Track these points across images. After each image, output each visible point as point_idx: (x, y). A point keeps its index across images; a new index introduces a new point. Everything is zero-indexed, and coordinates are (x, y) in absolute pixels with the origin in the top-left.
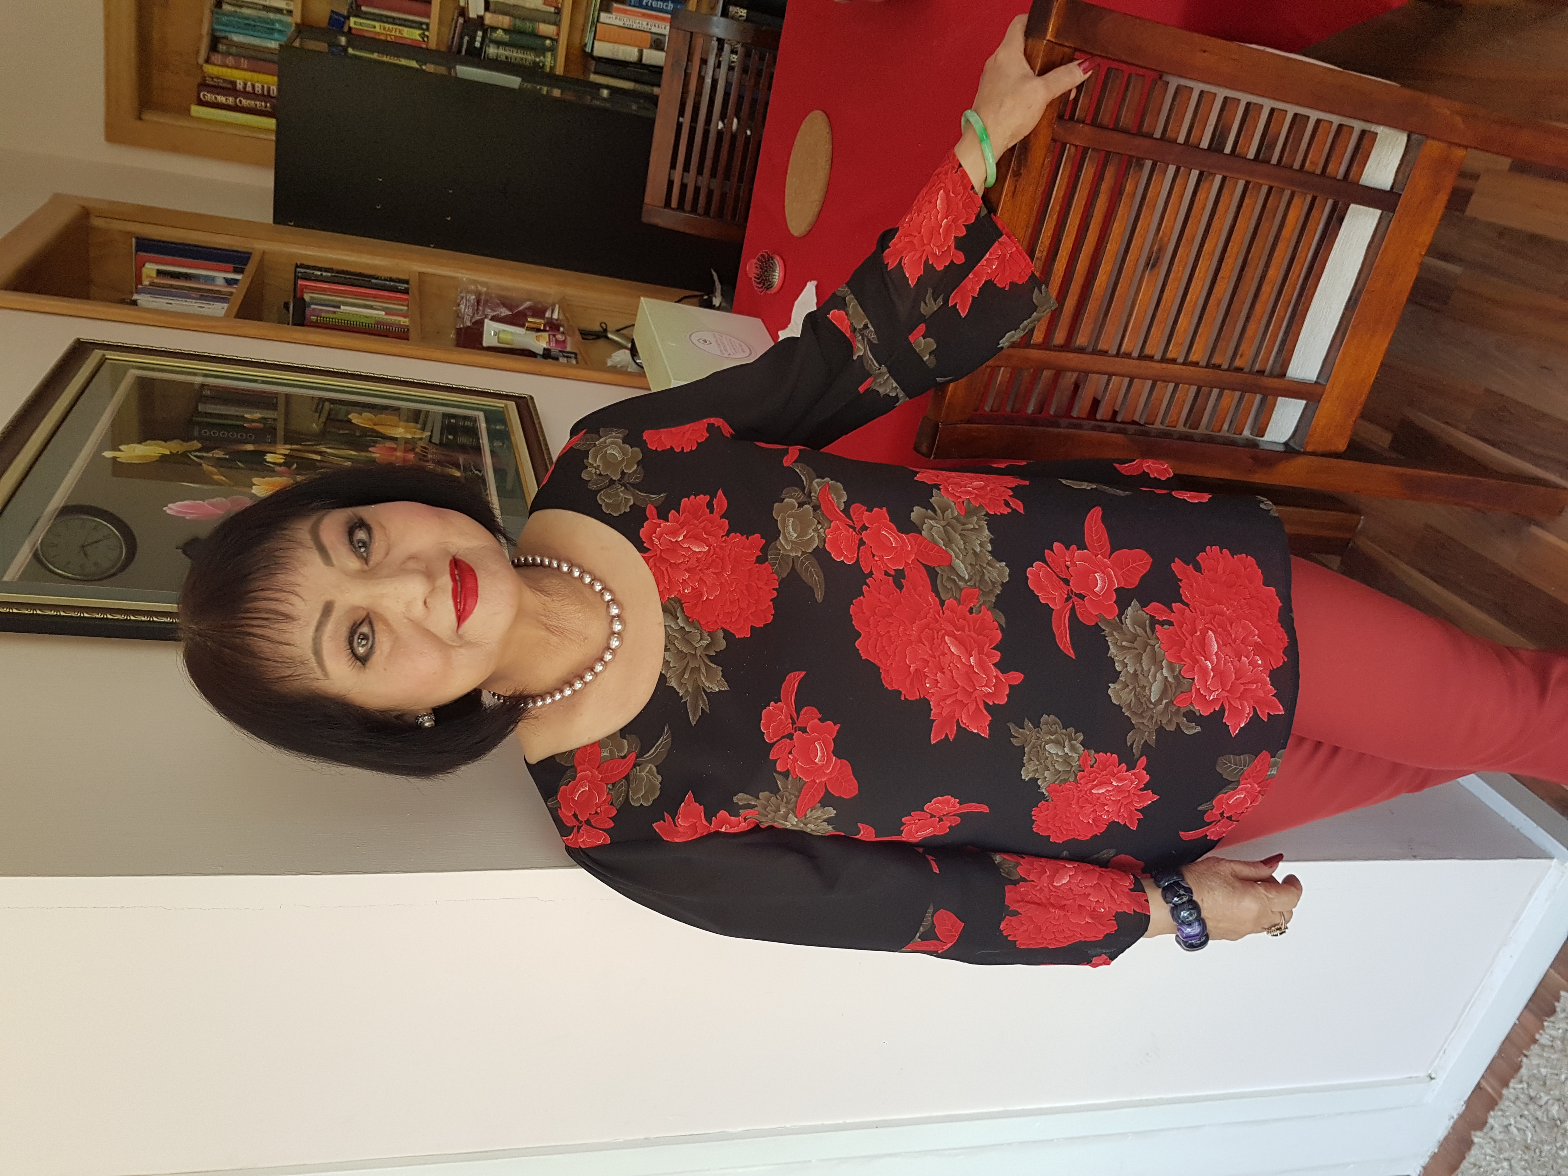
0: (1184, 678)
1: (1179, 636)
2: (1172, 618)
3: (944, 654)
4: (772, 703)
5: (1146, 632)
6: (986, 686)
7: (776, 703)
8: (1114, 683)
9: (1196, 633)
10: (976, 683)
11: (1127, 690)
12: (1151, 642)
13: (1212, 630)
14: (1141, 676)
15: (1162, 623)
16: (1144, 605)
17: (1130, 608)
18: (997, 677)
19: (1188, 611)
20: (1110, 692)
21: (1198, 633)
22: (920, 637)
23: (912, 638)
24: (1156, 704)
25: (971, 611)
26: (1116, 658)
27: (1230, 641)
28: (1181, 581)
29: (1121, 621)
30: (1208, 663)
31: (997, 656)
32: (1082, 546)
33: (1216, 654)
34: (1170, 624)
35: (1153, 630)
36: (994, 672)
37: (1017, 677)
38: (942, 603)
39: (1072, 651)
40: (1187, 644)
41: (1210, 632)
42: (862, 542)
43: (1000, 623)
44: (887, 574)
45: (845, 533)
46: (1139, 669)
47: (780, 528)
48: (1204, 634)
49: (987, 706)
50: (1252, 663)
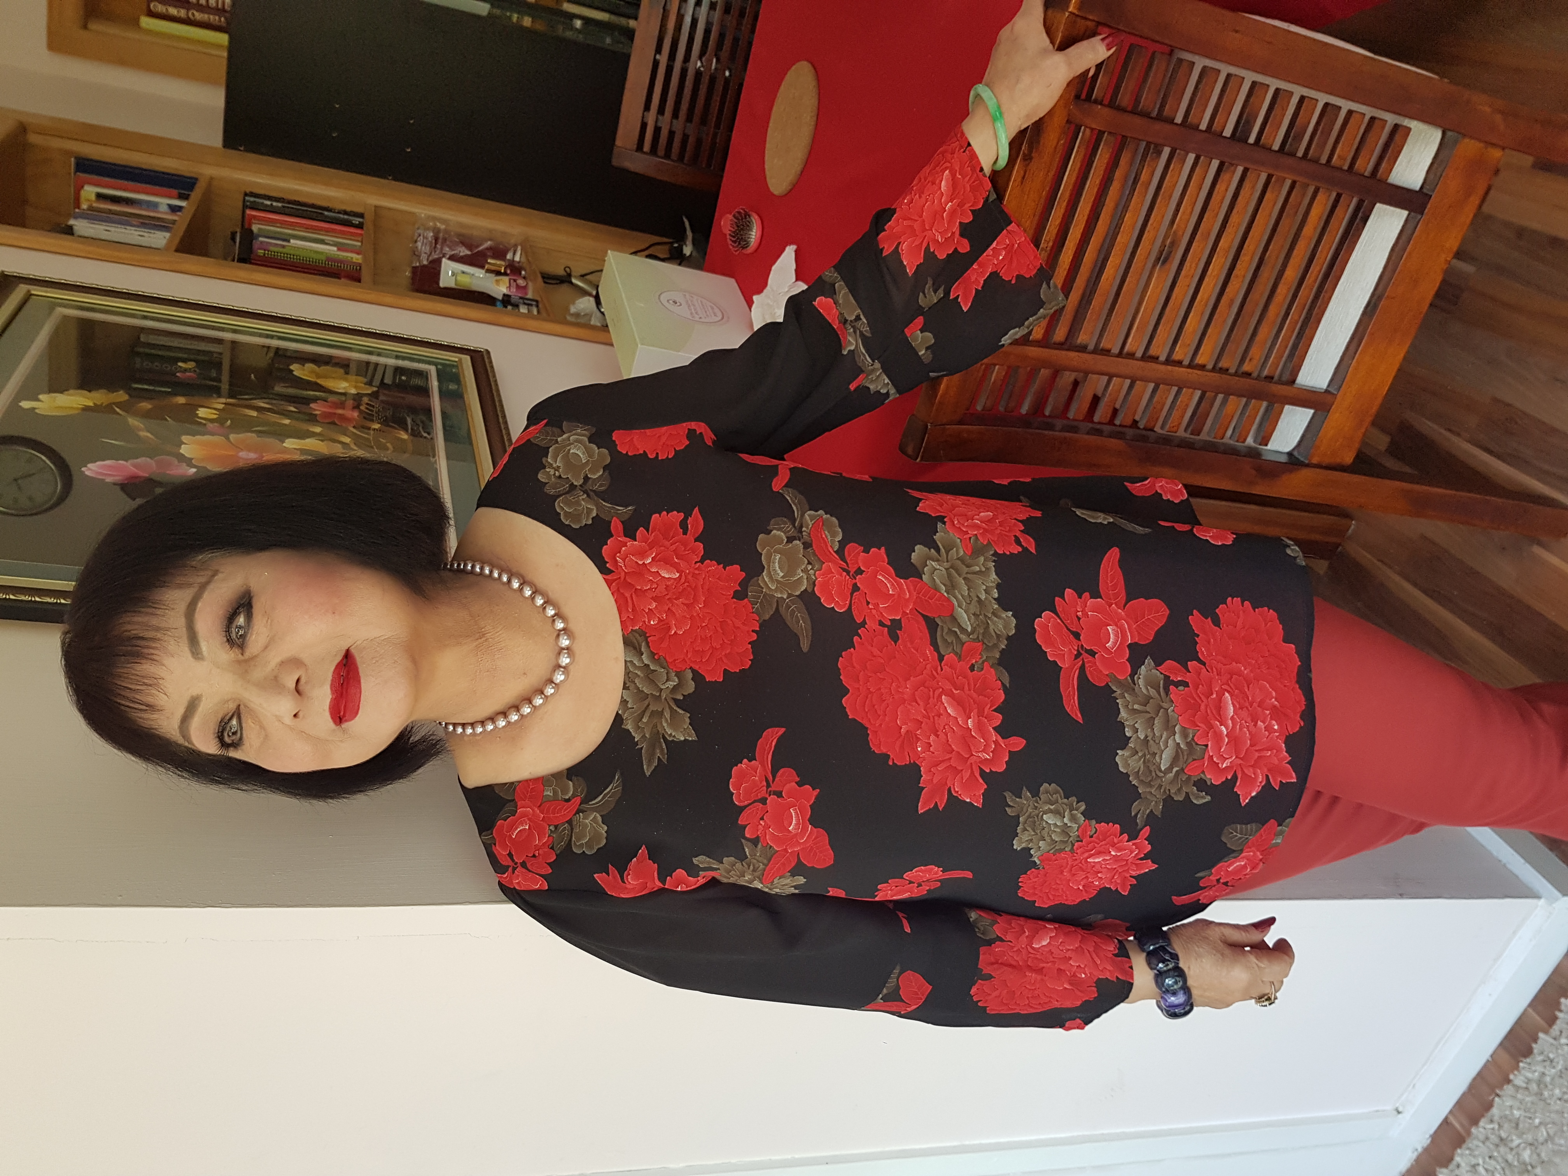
0: (1197, 744)
1: (1195, 700)
2: (1188, 678)
3: (939, 715)
4: (745, 760)
5: (1160, 694)
6: (984, 751)
7: (750, 761)
8: (1122, 749)
9: (1212, 694)
10: (972, 748)
11: (1136, 757)
12: (1165, 705)
13: (1228, 692)
14: (1151, 742)
15: (1177, 684)
16: (1158, 664)
17: (1143, 667)
18: (996, 742)
19: (1204, 670)
20: (1117, 759)
21: (1214, 696)
22: (914, 694)
23: (906, 697)
24: (1166, 772)
25: (972, 668)
26: (1126, 723)
27: (1247, 704)
28: (1198, 636)
29: (1133, 681)
30: (1223, 728)
31: (998, 719)
32: (1096, 595)
33: (1232, 718)
34: (1186, 684)
35: (1167, 693)
36: (994, 736)
37: (1018, 743)
38: (941, 658)
39: (1079, 715)
40: (1203, 707)
41: (1227, 694)
42: (856, 588)
43: (1002, 683)
44: (881, 624)
45: (837, 576)
46: (1150, 735)
47: (764, 563)
48: (1220, 696)
49: (982, 773)
50: (1269, 728)
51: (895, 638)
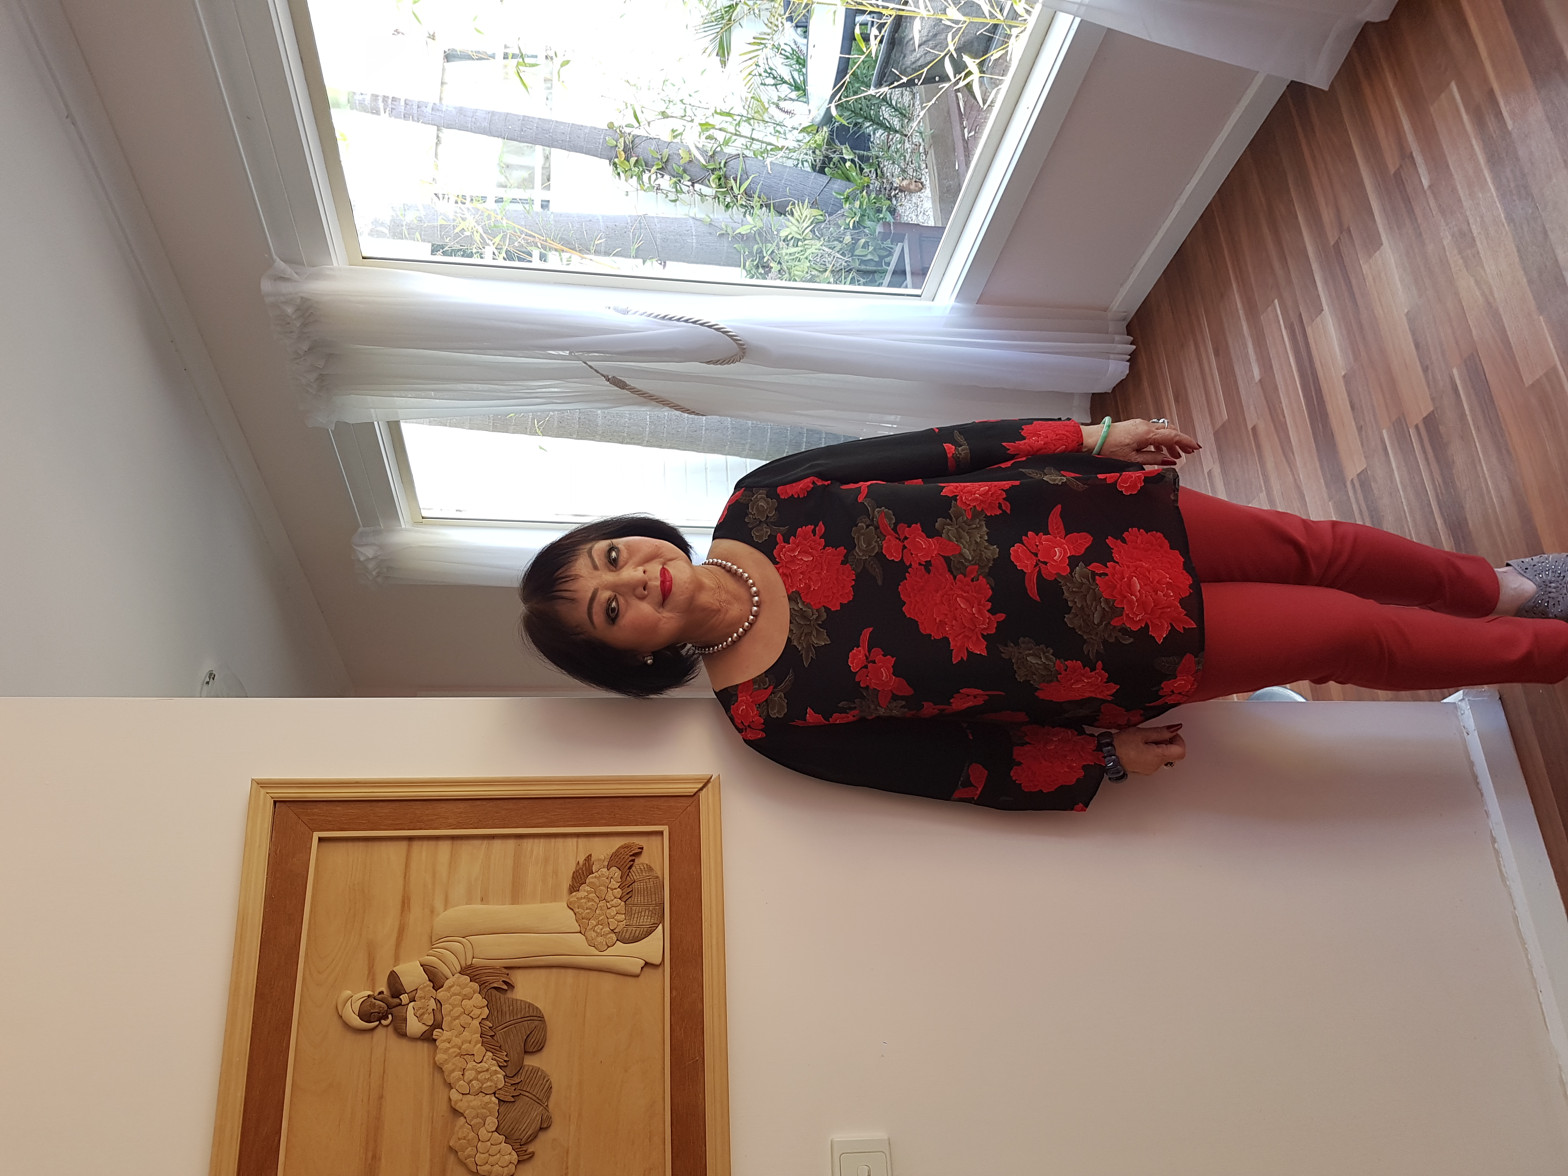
0: (1117, 608)
1: (1111, 582)
2: (1107, 571)
3: (956, 608)
4: (854, 647)
5: (1089, 581)
6: (982, 624)
7: (857, 648)
8: (1068, 613)
9: (1124, 578)
10: (976, 623)
11: (1077, 618)
12: (1093, 587)
13: (1135, 577)
14: (1086, 609)
15: (1100, 575)
16: (1086, 566)
17: (1077, 568)
18: (989, 618)
19: (1118, 567)
21: (1126, 579)
23: (937, 602)
24: (1098, 625)
25: (972, 580)
26: (1069, 599)
27: (1149, 582)
28: (1113, 549)
29: (1072, 576)
30: (1133, 597)
31: (989, 605)
32: (1047, 533)
33: (1139, 591)
34: (1107, 575)
35: (1094, 580)
36: (988, 615)
37: (1001, 616)
38: (955, 577)
39: (1038, 598)
40: (1118, 586)
41: (1134, 578)
42: (904, 547)
43: (990, 585)
44: (920, 564)
45: (894, 542)
46: (1085, 604)
47: (856, 542)
48: (1130, 579)
49: (983, 636)
50: (1168, 596)
51: (928, 571)
